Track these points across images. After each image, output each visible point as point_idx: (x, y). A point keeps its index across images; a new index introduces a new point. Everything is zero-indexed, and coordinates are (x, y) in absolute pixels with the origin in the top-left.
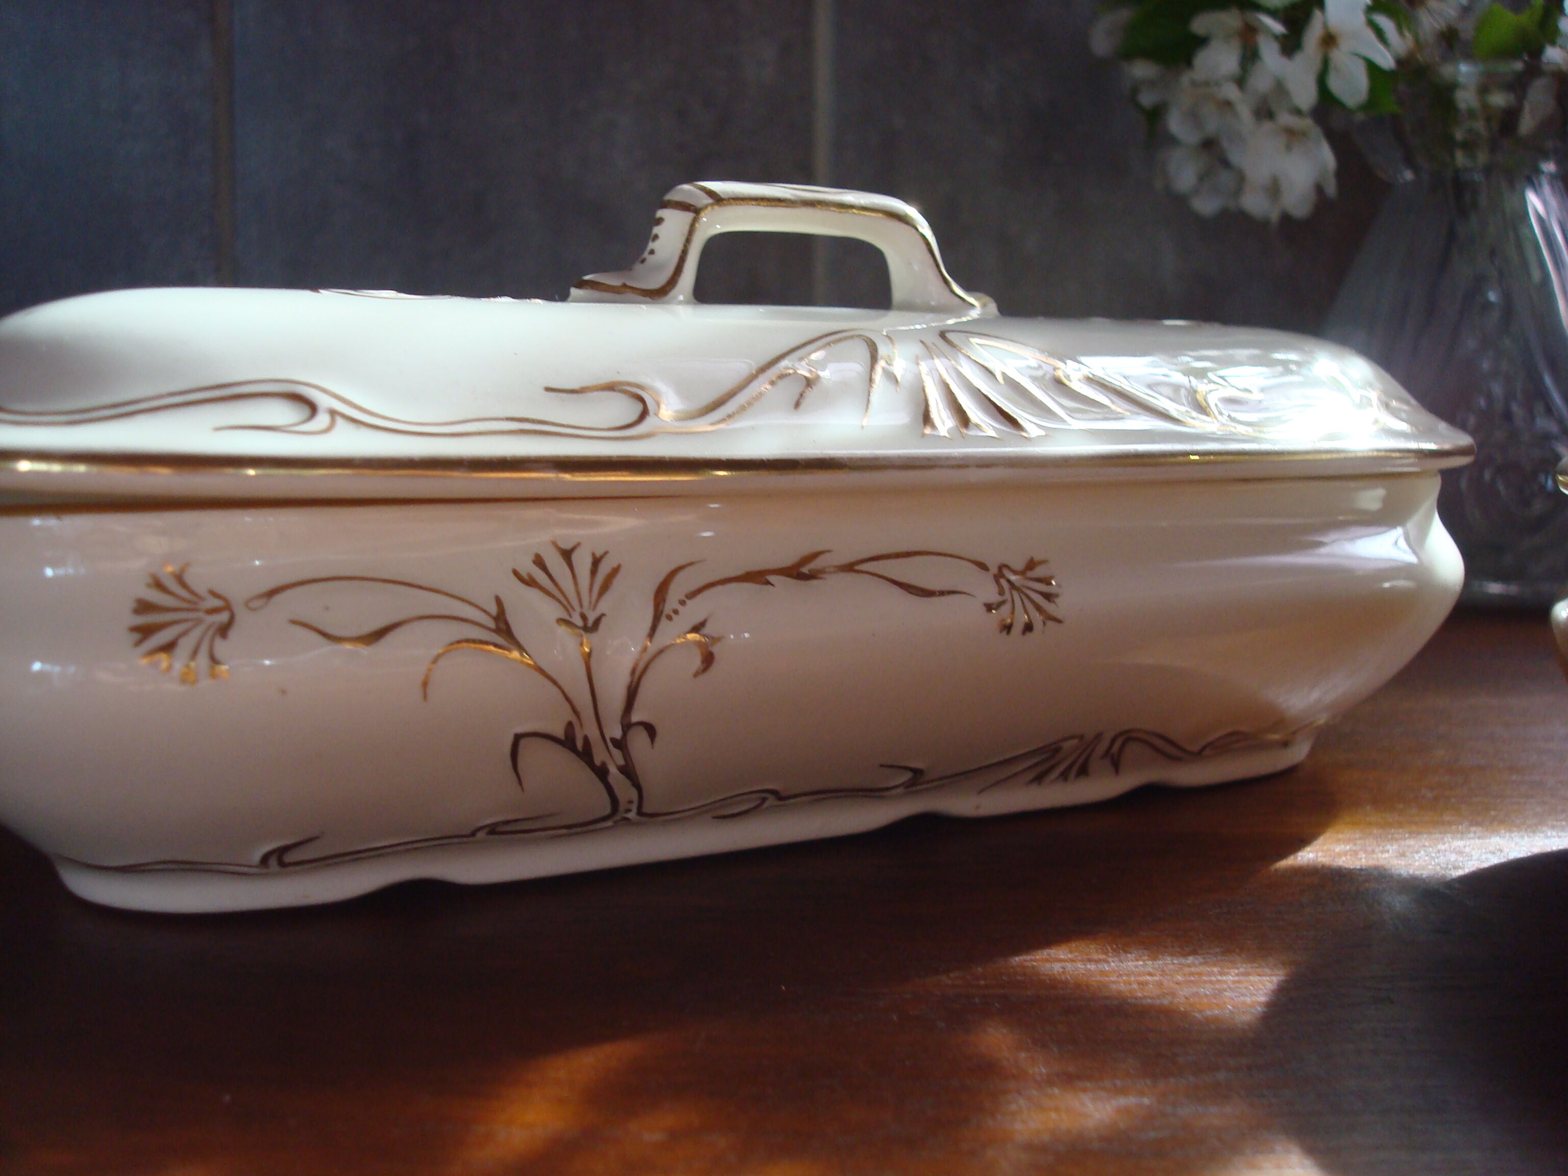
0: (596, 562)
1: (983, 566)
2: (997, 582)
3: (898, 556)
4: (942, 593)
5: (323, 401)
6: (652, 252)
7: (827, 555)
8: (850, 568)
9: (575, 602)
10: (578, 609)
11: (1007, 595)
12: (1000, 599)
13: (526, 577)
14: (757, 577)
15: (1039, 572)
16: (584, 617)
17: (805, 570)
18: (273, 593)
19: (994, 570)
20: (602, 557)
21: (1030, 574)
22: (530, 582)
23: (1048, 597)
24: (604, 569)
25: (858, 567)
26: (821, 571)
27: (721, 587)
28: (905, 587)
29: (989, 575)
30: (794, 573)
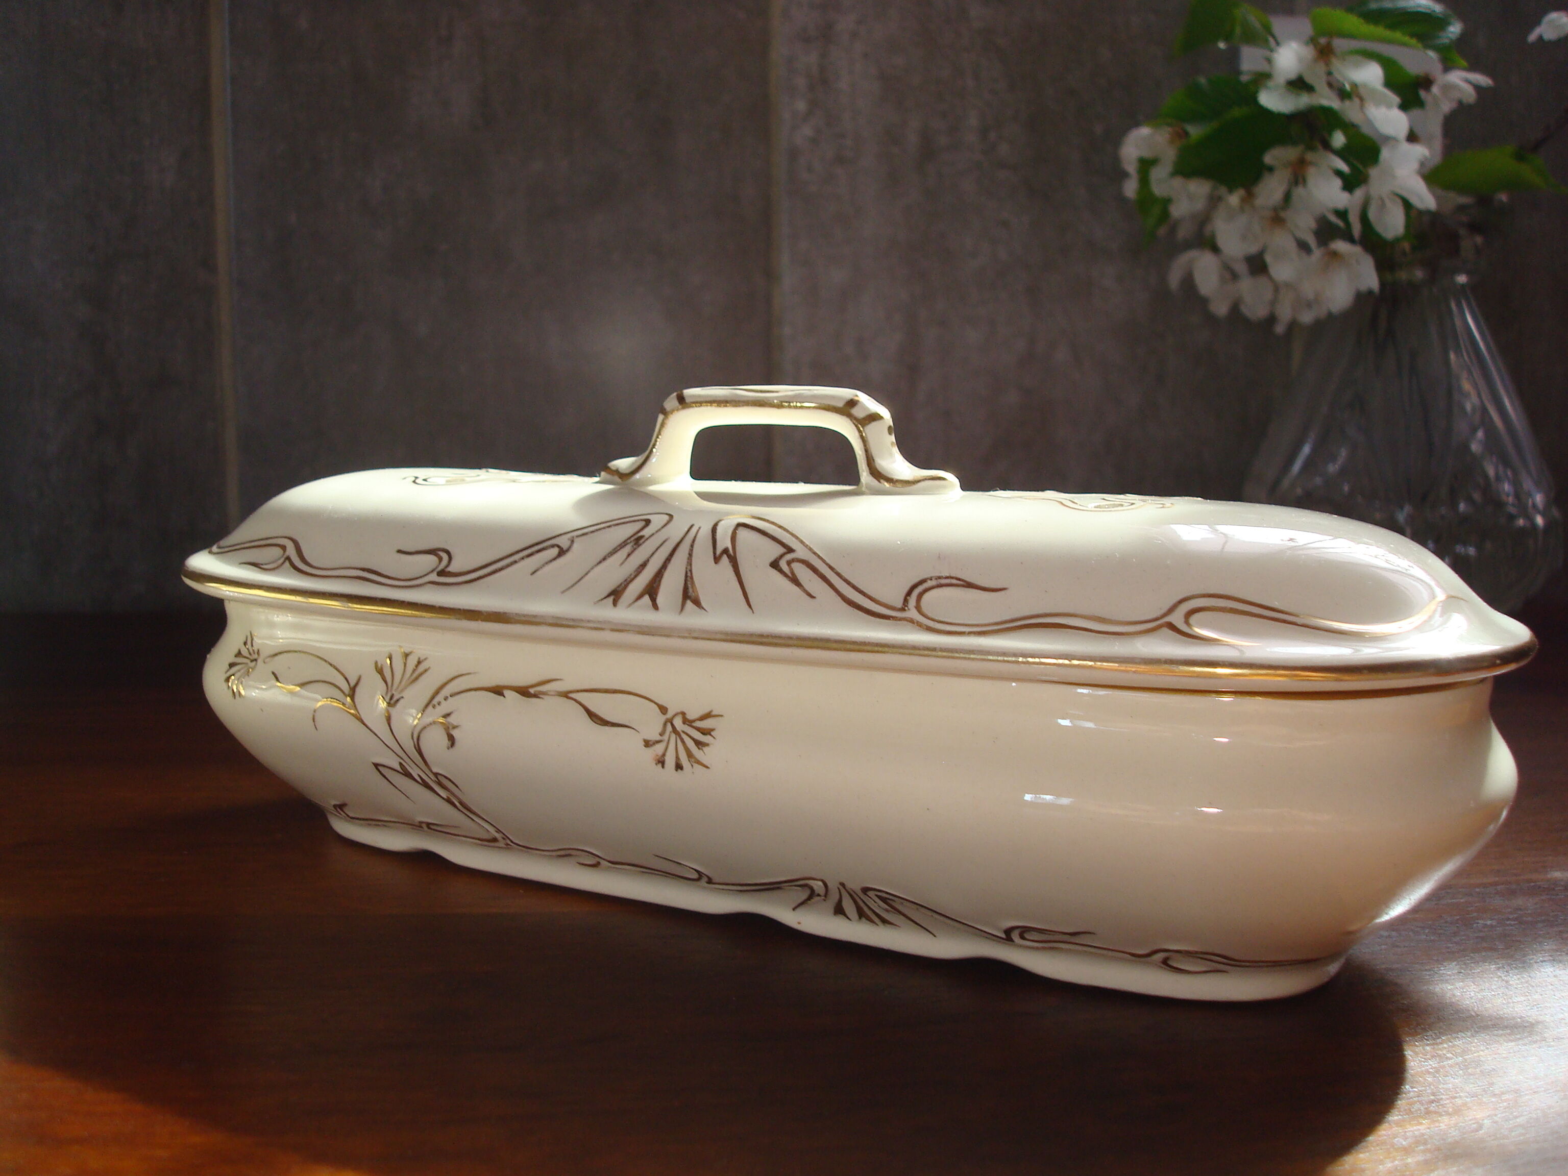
0: (419, 662)
1: (663, 710)
2: (665, 725)
3: (607, 691)
4: (616, 725)
8: (566, 695)
11: (666, 737)
12: (658, 738)
13: (379, 665)
14: (498, 691)
15: (708, 723)
17: (532, 691)
18: (276, 655)
19: (669, 715)
20: (423, 661)
21: (698, 724)
22: (380, 670)
23: (699, 744)
24: (421, 668)
25: (571, 695)
26: (544, 693)
27: (473, 693)
28: (591, 715)
29: (663, 718)
30: (524, 692)
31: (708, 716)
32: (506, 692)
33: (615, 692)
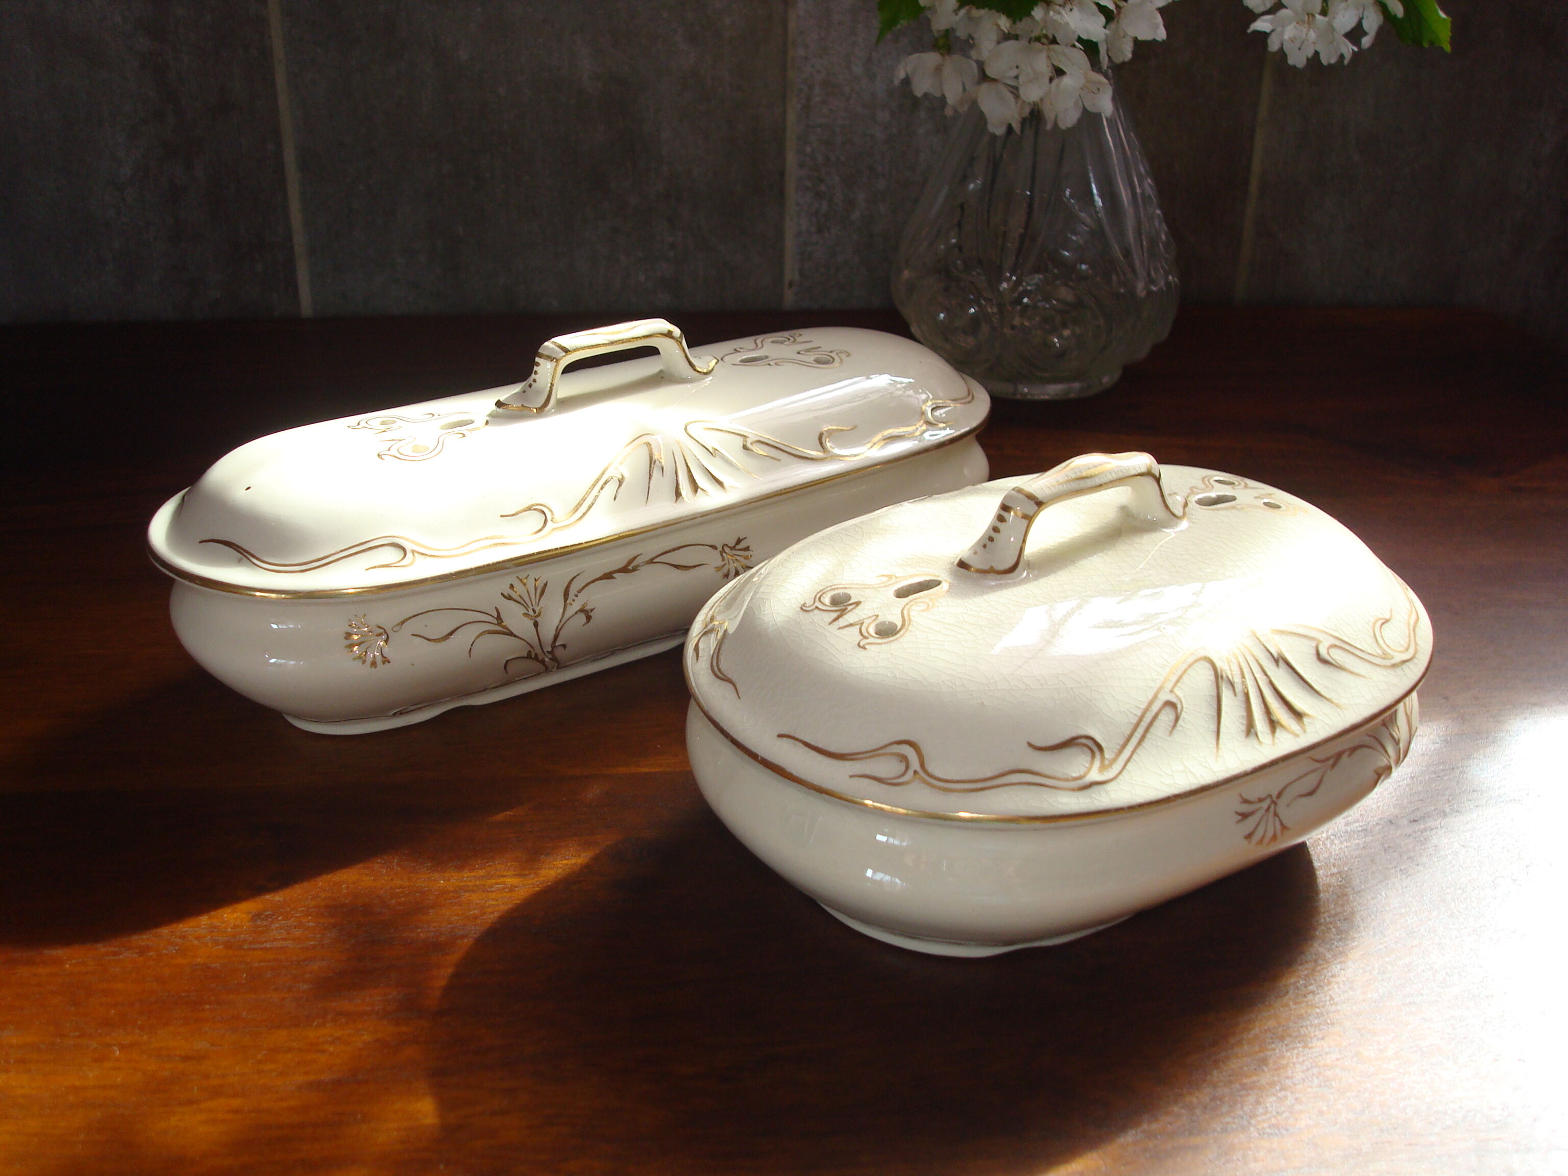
0: (537, 583)
1: (714, 547)
2: (722, 555)
3: (674, 550)
4: (695, 567)
5: (408, 546)
6: (536, 373)
7: (642, 556)
8: (651, 561)
9: (530, 605)
10: (531, 607)
11: (727, 561)
12: (723, 563)
13: (507, 596)
14: (608, 576)
15: (742, 545)
16: (534, 611)
17: (629, 567)
18: (403, 622)
19: (720, 549)
20: (539, 581)
21: (738, 547)
22: (510, 598)
23: (746, 558)
25: (655, 561)
26: (638, 566)
27: (592, 585)
28: (677, 567)
29: (717, 553)
30: (624, 570)
31: (739, 541)
32: (614, 575)
33: (679, 548)
